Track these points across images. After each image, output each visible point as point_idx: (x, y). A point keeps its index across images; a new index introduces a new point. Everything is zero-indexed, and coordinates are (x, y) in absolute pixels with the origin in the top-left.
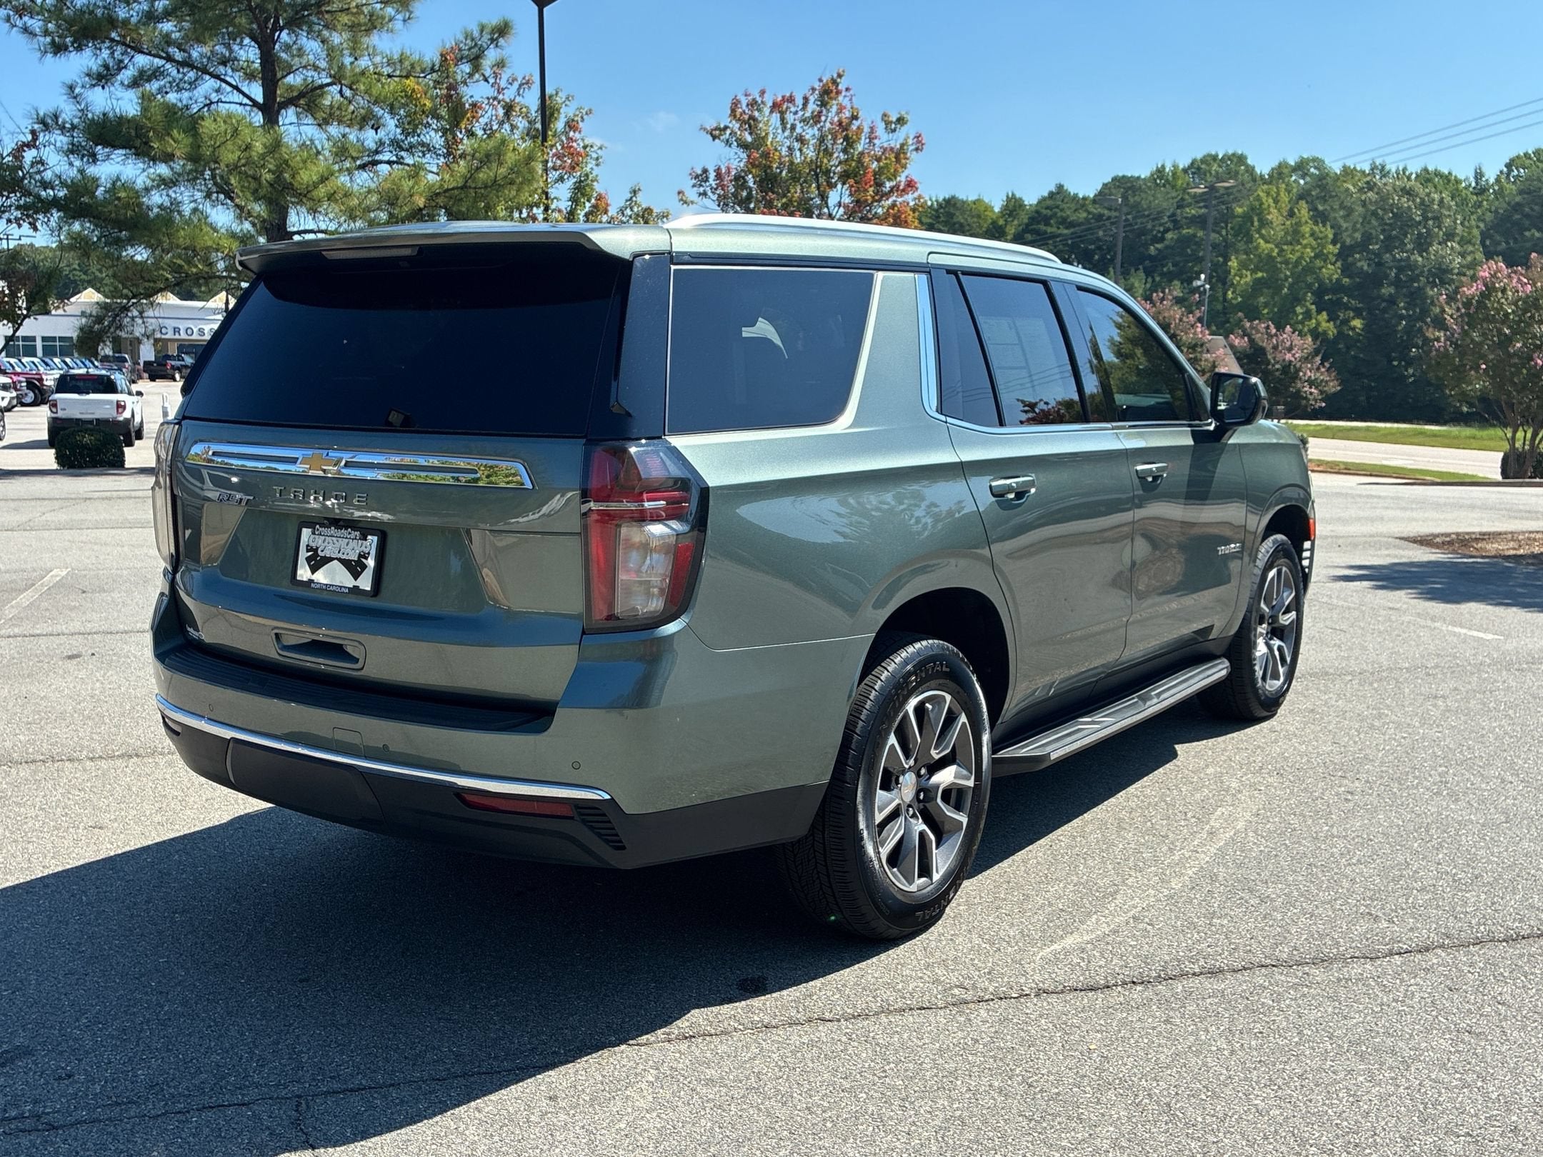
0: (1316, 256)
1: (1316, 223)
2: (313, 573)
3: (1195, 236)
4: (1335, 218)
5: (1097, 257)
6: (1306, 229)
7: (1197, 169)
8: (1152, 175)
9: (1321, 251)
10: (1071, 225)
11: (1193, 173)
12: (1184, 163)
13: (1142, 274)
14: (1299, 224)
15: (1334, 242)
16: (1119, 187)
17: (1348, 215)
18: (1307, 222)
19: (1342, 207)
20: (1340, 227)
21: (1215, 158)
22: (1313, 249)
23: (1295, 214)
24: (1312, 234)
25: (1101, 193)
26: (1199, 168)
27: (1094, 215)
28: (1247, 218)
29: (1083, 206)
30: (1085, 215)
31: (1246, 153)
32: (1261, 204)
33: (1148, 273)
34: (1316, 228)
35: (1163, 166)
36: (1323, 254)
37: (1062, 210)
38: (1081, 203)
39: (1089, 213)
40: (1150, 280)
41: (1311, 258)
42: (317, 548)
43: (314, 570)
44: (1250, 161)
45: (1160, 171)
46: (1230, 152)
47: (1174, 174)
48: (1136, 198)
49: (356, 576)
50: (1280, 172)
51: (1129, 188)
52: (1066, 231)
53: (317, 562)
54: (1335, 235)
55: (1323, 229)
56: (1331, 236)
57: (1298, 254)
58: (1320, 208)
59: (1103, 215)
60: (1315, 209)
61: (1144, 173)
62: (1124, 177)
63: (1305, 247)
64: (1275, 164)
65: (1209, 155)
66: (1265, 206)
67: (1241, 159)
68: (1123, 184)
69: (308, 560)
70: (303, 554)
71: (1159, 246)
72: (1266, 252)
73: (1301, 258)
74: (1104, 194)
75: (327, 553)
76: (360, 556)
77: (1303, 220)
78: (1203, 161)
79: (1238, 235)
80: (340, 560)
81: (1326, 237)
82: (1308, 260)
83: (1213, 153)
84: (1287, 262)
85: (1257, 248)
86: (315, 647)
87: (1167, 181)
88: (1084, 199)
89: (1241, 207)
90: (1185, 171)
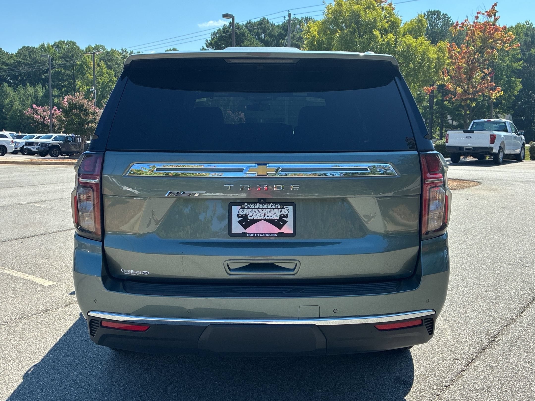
0: (110, 81)
1: (108, 69)
2: (245, 229)
3: (61, 71)
4: (114, 68)
5: (20, 78)
6: (105, 71)
7: (57, 46)
8: (40, 47)
9: (111, 79)
10: (7, 65)
11: (56, 48)
12: (52, 43)
13: (40, 85)
14: (102, 69)
15: (115, 76)
16: (26, 51)
17: (119, 67)
18: (104, 69)
19: (116, 64)
20: (116, 71)
21: (64, 42)
22: (108, 78)
23: (100, 65)
24: (107, 73)
25: (18, 52)
26: (58, 46)
27: (17, 61)
28: (81, 65)
29: (12, 57)
30: (13, 61)
31: (75, 41)
32: (86, 61)
33: (43, 85)
34: (108, 71)
35: (44, 44)
36: (112, 80)
37: (3, 59)
38: (11, 56)
39: (14, 60)
40: (44, 88)
41: (108, 82)
44: (77, 45)
45: (43, 46)
46: (69, 40)
47: (48, 47)
48: (34, 55)
50: (89, 49)
51: (32, 51)
52: (5, 67)
54: (115, 74)
55: (111, 71)
56: (114, 74)
57: (103, 80)
58: (109, 64)
59: (21, 62)
60: (107, 64)
61: (37, 46)
62: (28, 47)
63: (105, 77)
64: (87, 46)
65: (61, 41)
66: (88, 62)
67: (74, 44)
68: (29, 51)
70: (235, 220)
71: (46, 75)
72: (91, 79)
73: (104, 81)
74: (20, 53)
77: (103, 67)
78: (60, 43)
79: (78, 72)
81: (112, 74)
82: (107, 82)
83: (63, 40)
84: (99, 83)
85: (87, 77)
87: (46, 50)
88: (12, 54)
89: (79, 61)
90: (53, 46)
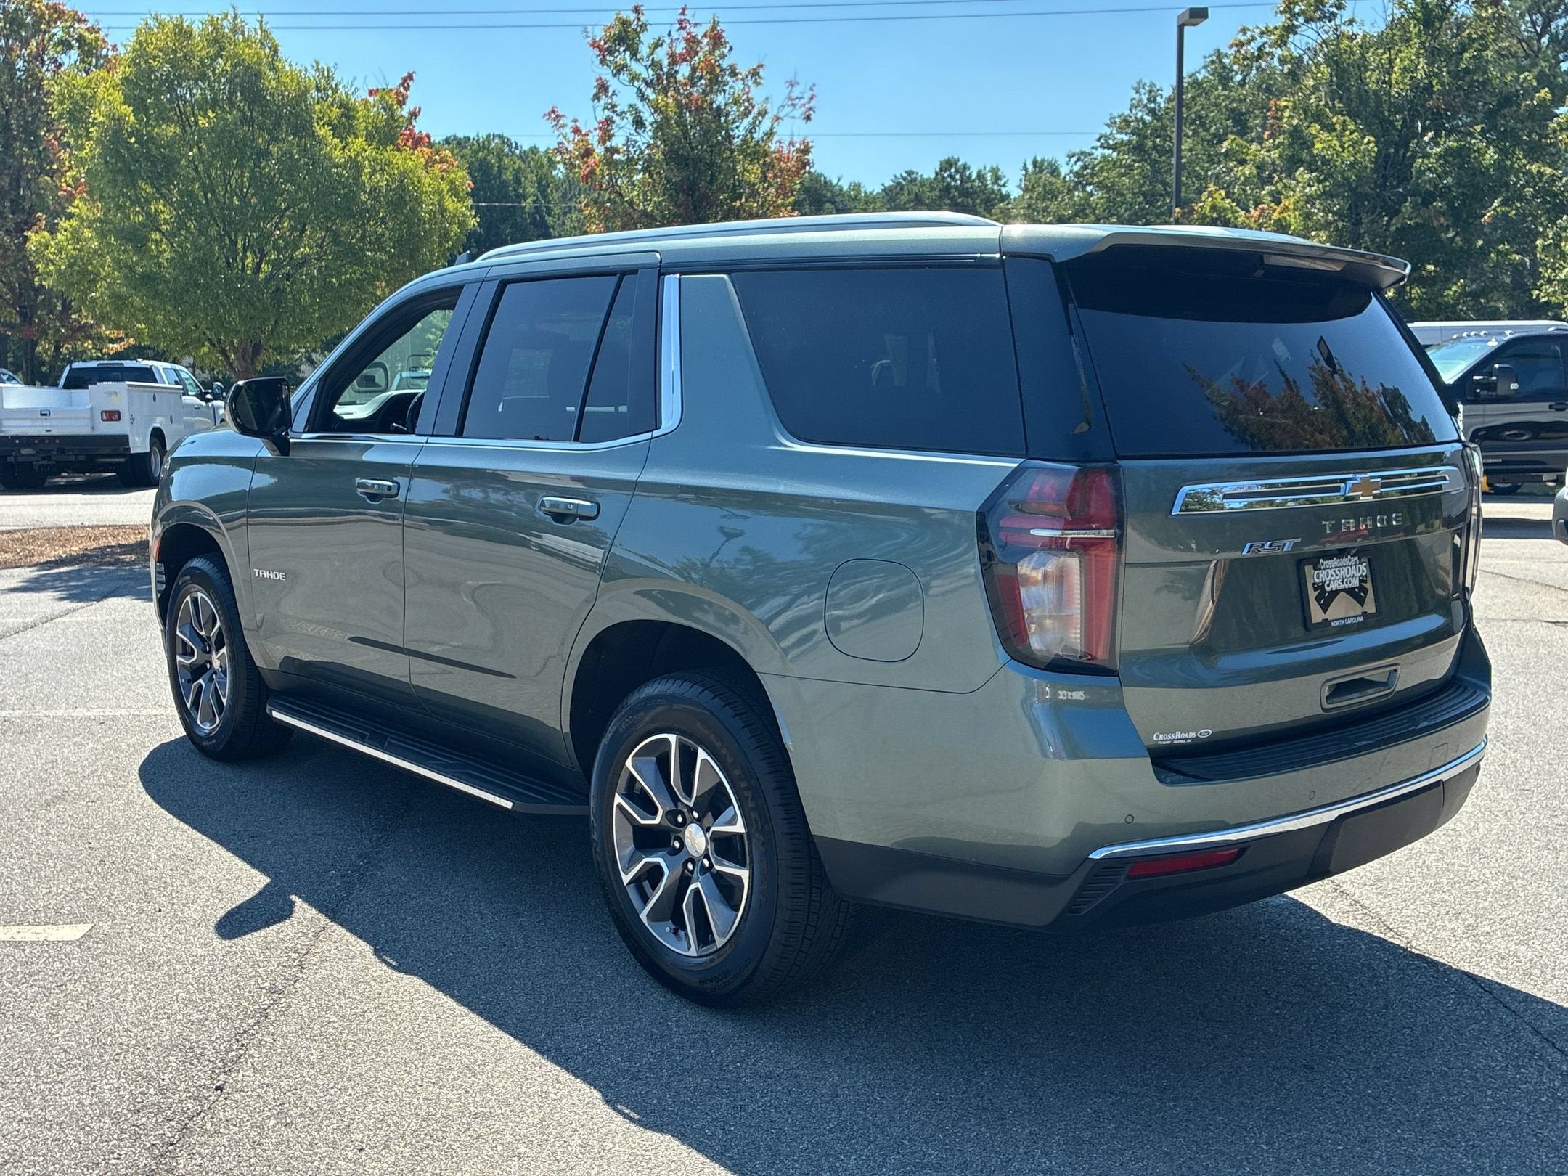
2: (1325, 612)
42: (1323, 583)
43: (1325, 608)
49: (1361, 602)
53: (1326, 599)
69: (1318, 599)
70: (1312, 595)
75: (1333, 587)
76: (1360, 581)
80: (1344, 590)
86: (1340, 690)
